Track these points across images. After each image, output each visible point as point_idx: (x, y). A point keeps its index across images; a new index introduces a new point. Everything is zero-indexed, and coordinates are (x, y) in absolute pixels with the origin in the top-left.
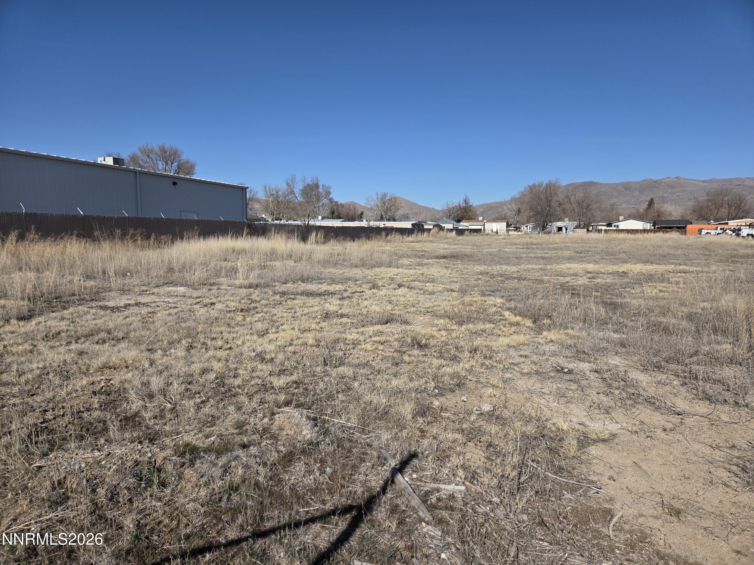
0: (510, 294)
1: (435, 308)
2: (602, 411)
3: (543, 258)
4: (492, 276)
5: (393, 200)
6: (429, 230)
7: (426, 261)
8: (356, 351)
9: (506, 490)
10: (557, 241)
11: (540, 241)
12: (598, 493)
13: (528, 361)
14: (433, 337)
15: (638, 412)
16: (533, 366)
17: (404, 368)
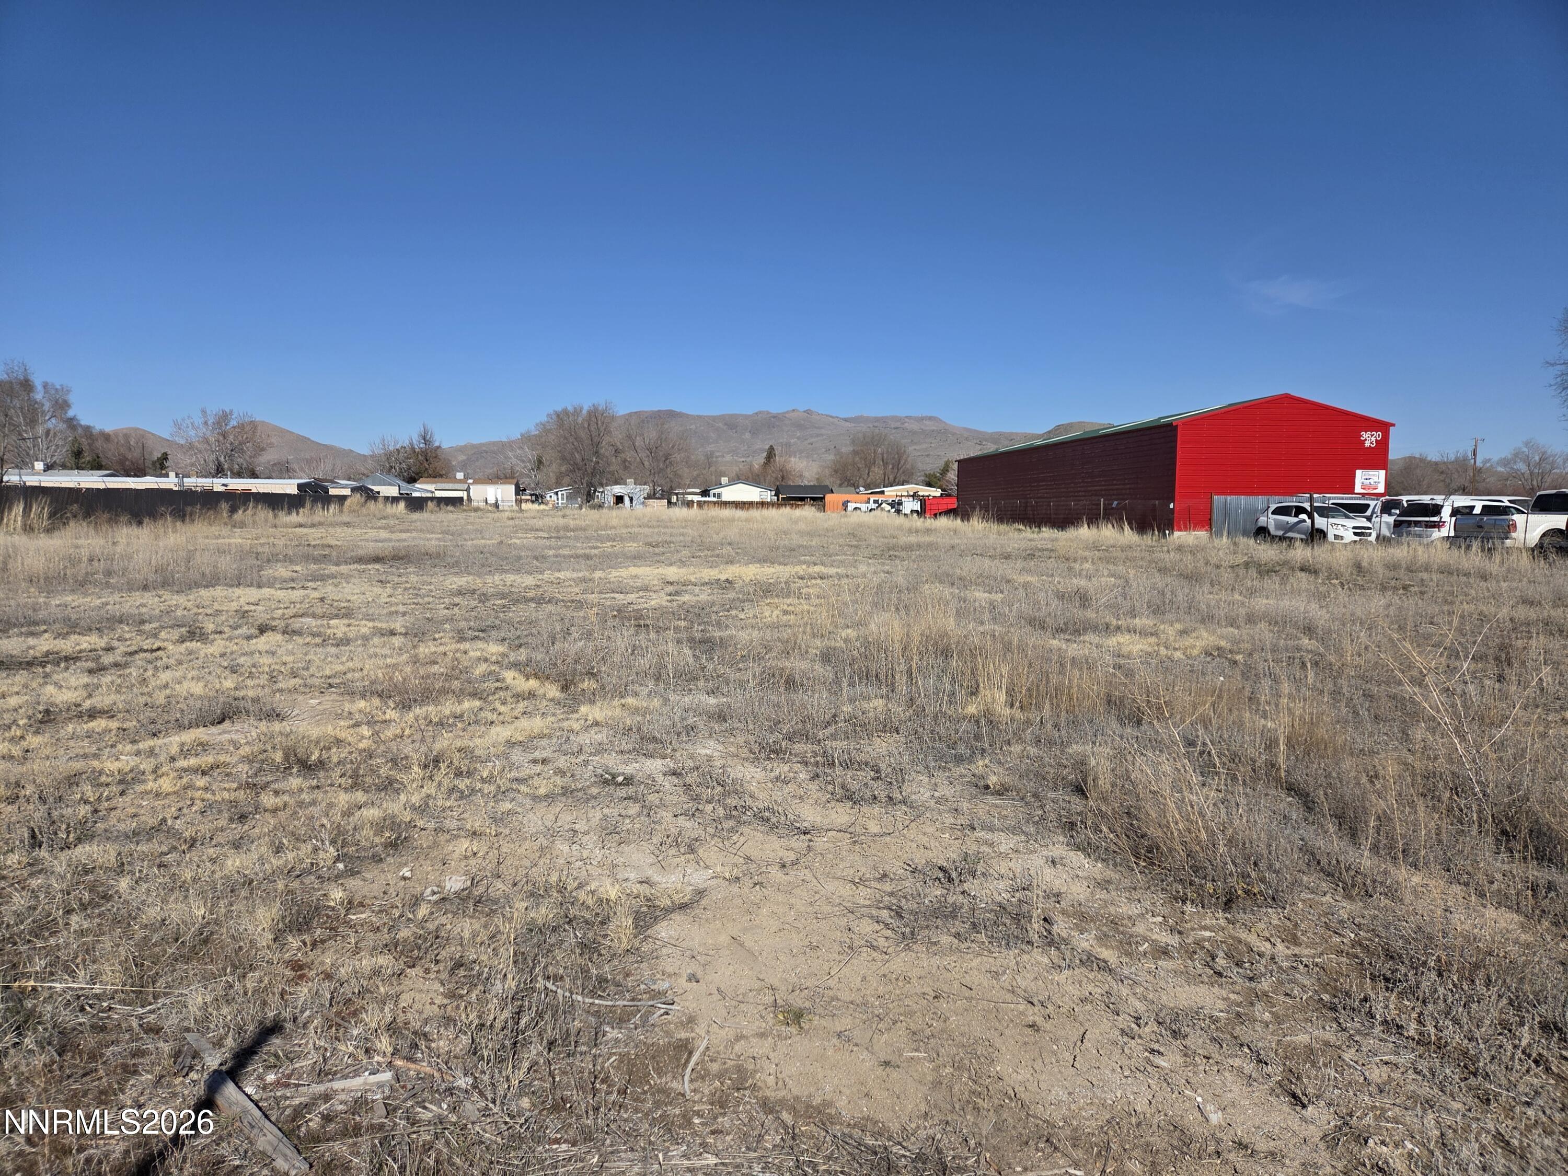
0: (518, 633)
1: (349, 676)
2: (682, 850)
3: (588, 557)
4: (484, 598)
5: (247, 428)
6: (342, 499)
7: (333, 569)
8: (127, 799)
9: (486, 1054)
10: (615, 522)
11: (582, 523)
12: (667, 1014)
13: (549, 770)
14: (339, 742)
15: (742, 839)
16: (559, 781)
17: (263, 825)
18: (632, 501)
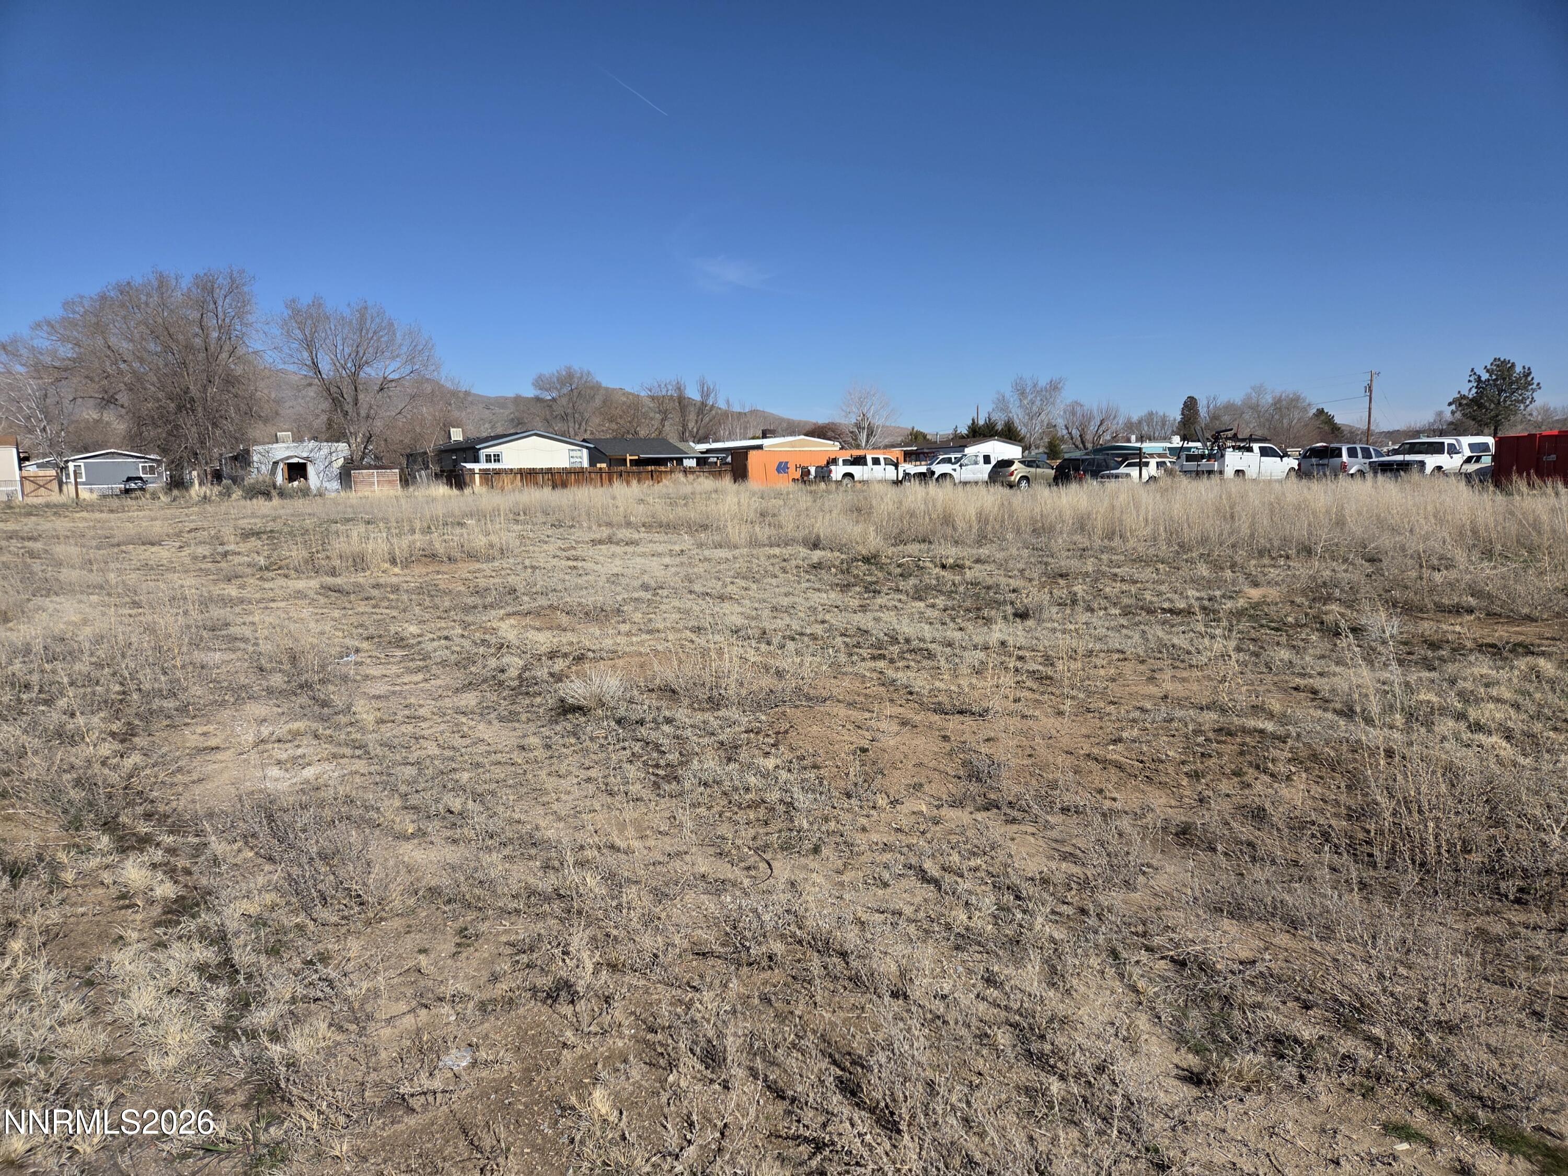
18: (318, 474)
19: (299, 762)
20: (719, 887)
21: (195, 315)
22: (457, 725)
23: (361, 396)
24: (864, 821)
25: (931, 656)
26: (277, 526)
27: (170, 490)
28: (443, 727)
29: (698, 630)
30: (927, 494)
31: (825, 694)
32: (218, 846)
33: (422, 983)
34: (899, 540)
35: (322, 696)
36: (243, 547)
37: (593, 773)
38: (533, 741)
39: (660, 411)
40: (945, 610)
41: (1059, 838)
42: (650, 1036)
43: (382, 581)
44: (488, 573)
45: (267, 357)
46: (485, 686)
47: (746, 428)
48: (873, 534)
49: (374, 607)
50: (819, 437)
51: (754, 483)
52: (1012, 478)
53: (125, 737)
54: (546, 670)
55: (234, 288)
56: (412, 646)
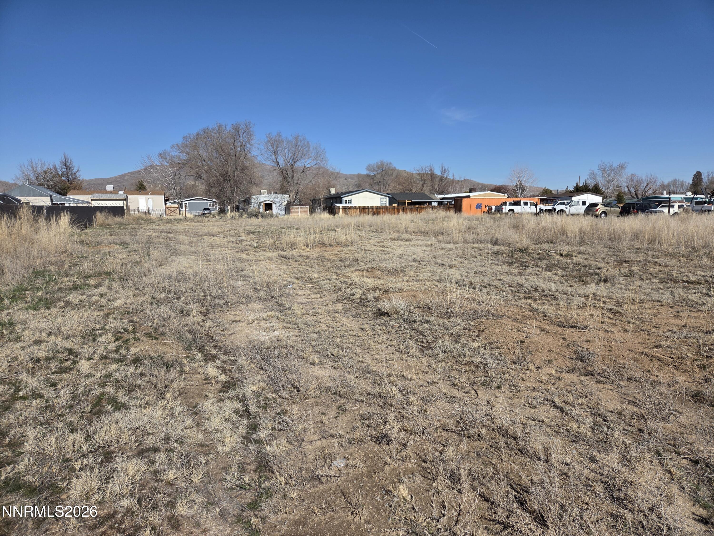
18: (276, 208)
19: (272, 329)
20: (453, 400)
21: (232, 141)
22: (334, 317)
23: (295, 175)
24: (523, 376)
25: (555, 298)
26: (260, 229)
27: (220, 214)
28: (328, 318)
29: (440, 281)
30: (553, 219)
31: (502, 314)
32: (242, 362)
33: (323, 428)
34: (538, 242)
35: (280, 302)
36: (248, 238)
37: (393, 343)
38: (367, 326)
39: (422, 180)
40: (562, 277)
41: (626, 393)
42: (423, 464)
43: (302, 254)
44: (346, 252)
45: (258, 158)
46: (345, 301)
47: (461, 188)
48: (525, 239)
49: (299, 265)
50: (497, 192)
51: (465, 214)
52: (597, 213)
53: (206, 314)
54: (372, 296)
55: (247, 129)
56: (315, 282)
